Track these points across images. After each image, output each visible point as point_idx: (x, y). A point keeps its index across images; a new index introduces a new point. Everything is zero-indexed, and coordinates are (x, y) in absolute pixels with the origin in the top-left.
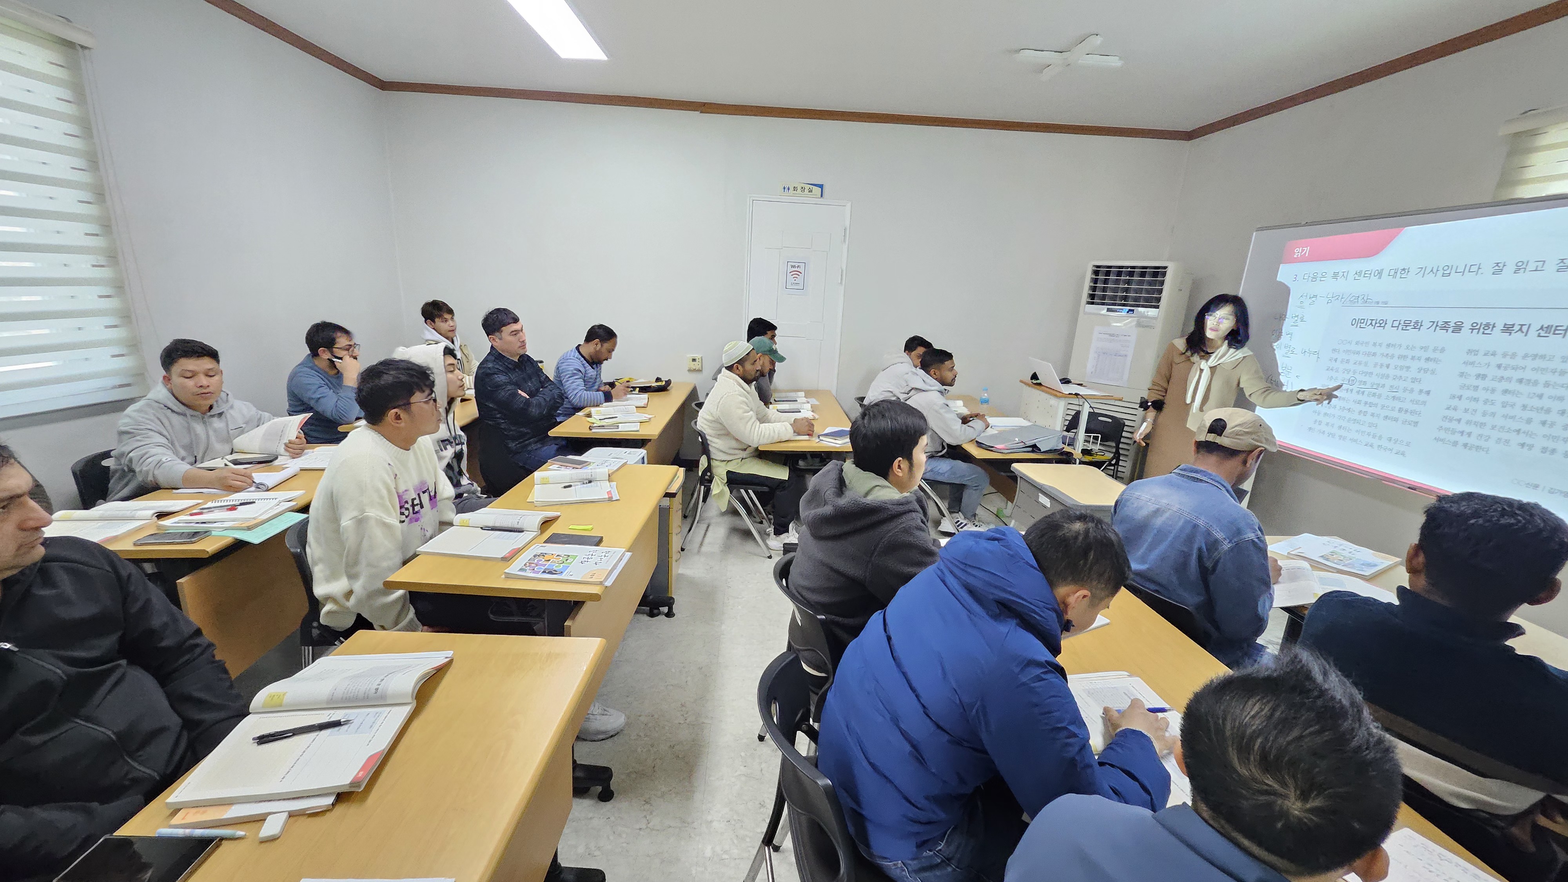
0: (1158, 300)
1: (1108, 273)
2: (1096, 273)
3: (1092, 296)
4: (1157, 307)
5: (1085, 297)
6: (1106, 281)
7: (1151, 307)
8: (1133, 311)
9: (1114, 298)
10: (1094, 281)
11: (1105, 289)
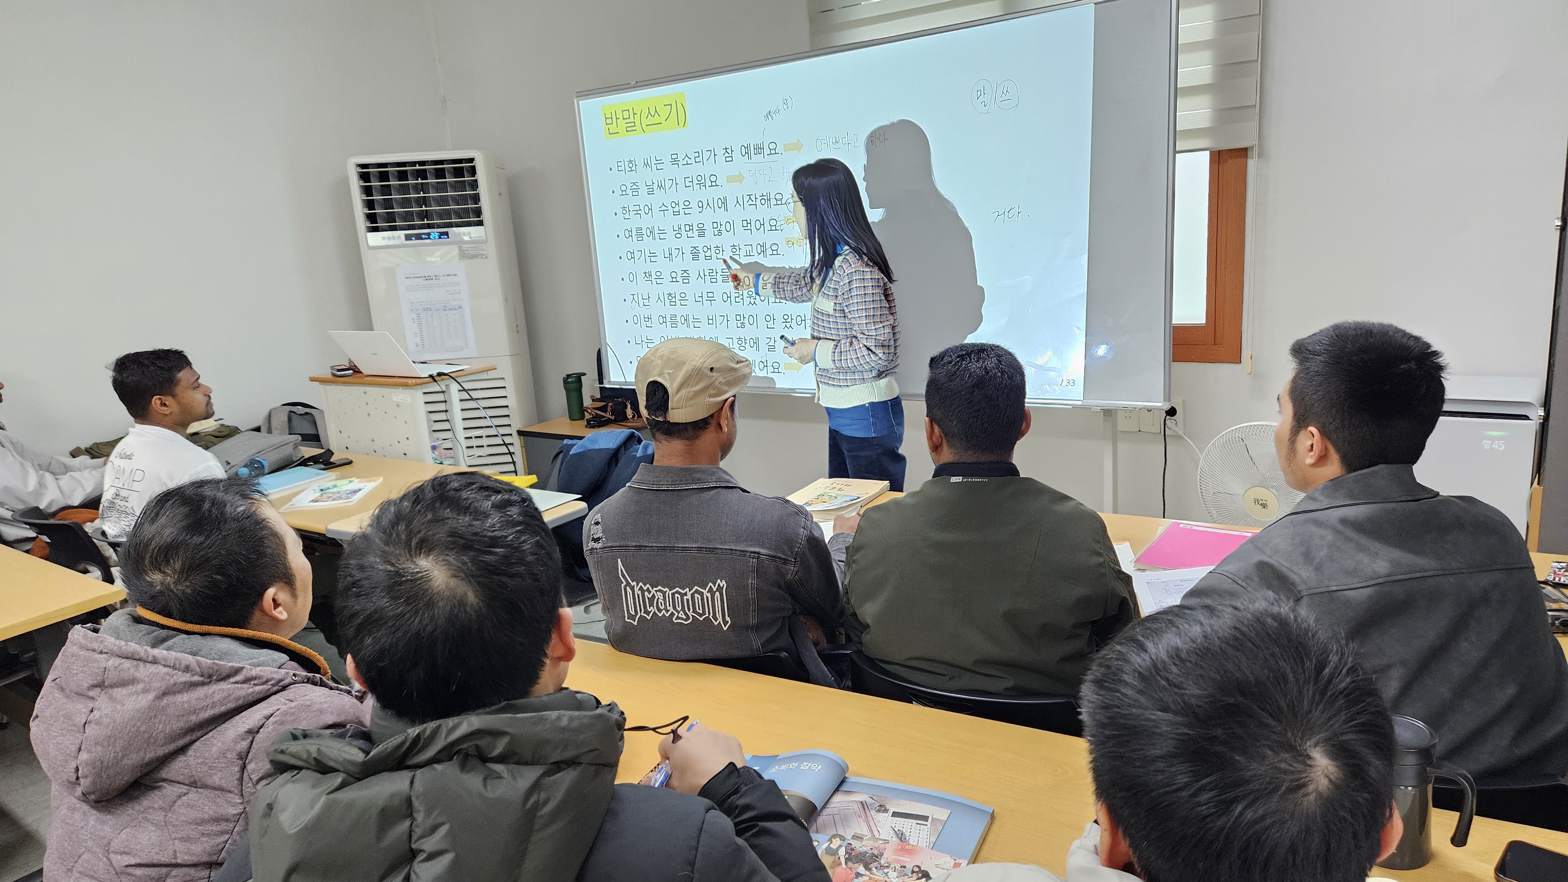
0: (478, 212)
1: (384, 177)
2: (364, 177)
3: (371, 218)
4: (480, 223)
5: (361, 223)
6: (386, 190)
7: (469, 224)
8: (447, 234)
9: (408, 216)
10: (368, 191)
11: (388, 204)
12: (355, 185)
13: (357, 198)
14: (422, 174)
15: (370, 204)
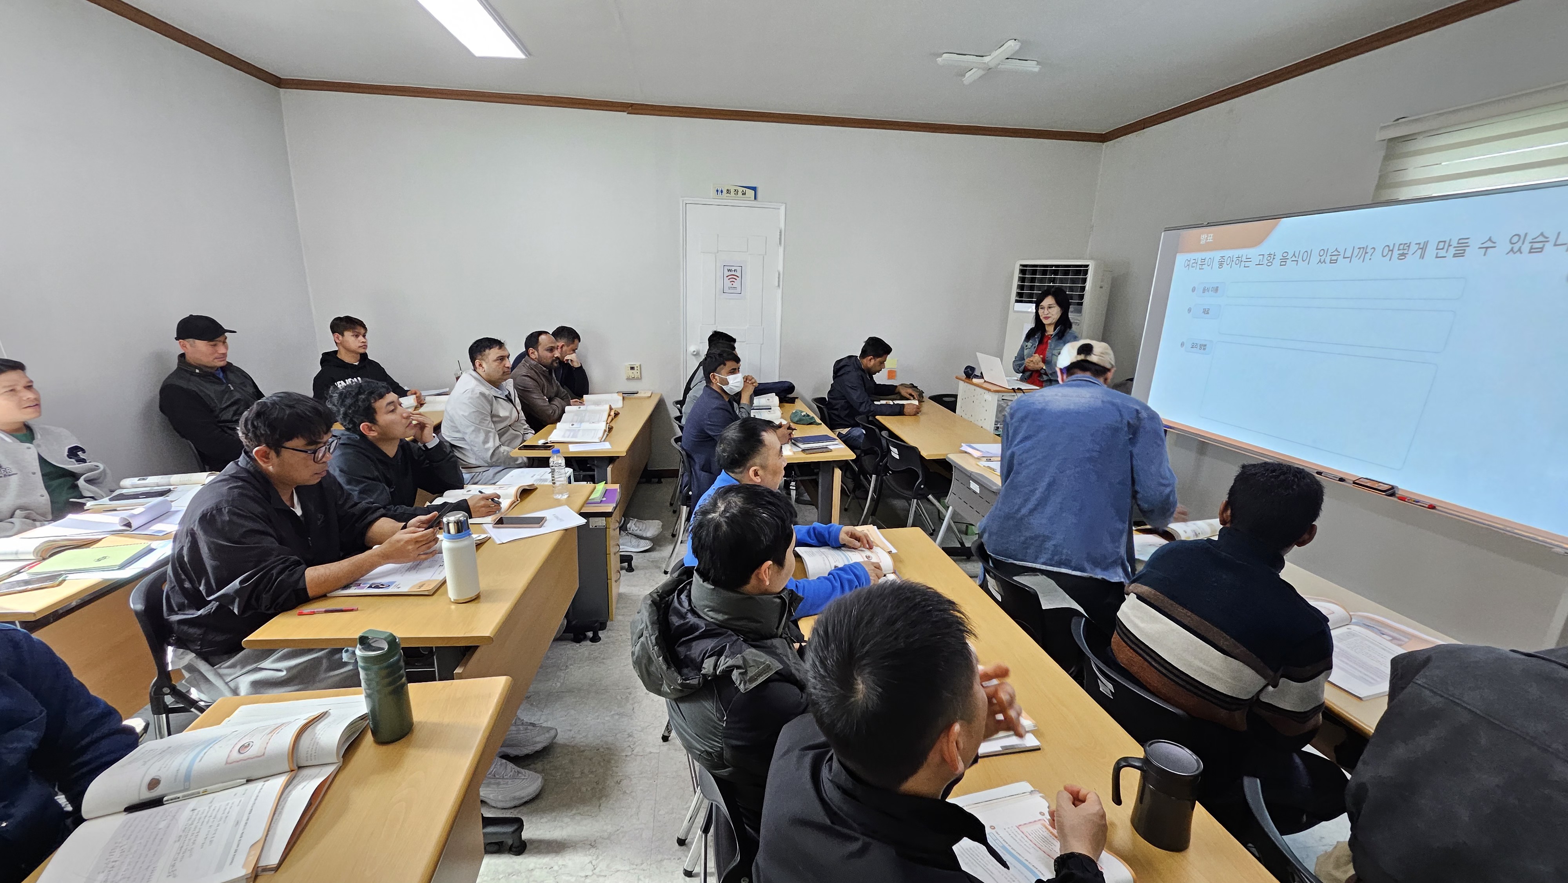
0: (1082, 297)
1: (1034, 272)
2: (1023, 272)
3: (1020, 295)
5: (1014, 297)
6: (1033, 280)
10: (1022, 280)
11: (1032, 288)
12: (1017, 275)
13: (1016, 282)
14: (1056, 272)
15: (1021, 287)
